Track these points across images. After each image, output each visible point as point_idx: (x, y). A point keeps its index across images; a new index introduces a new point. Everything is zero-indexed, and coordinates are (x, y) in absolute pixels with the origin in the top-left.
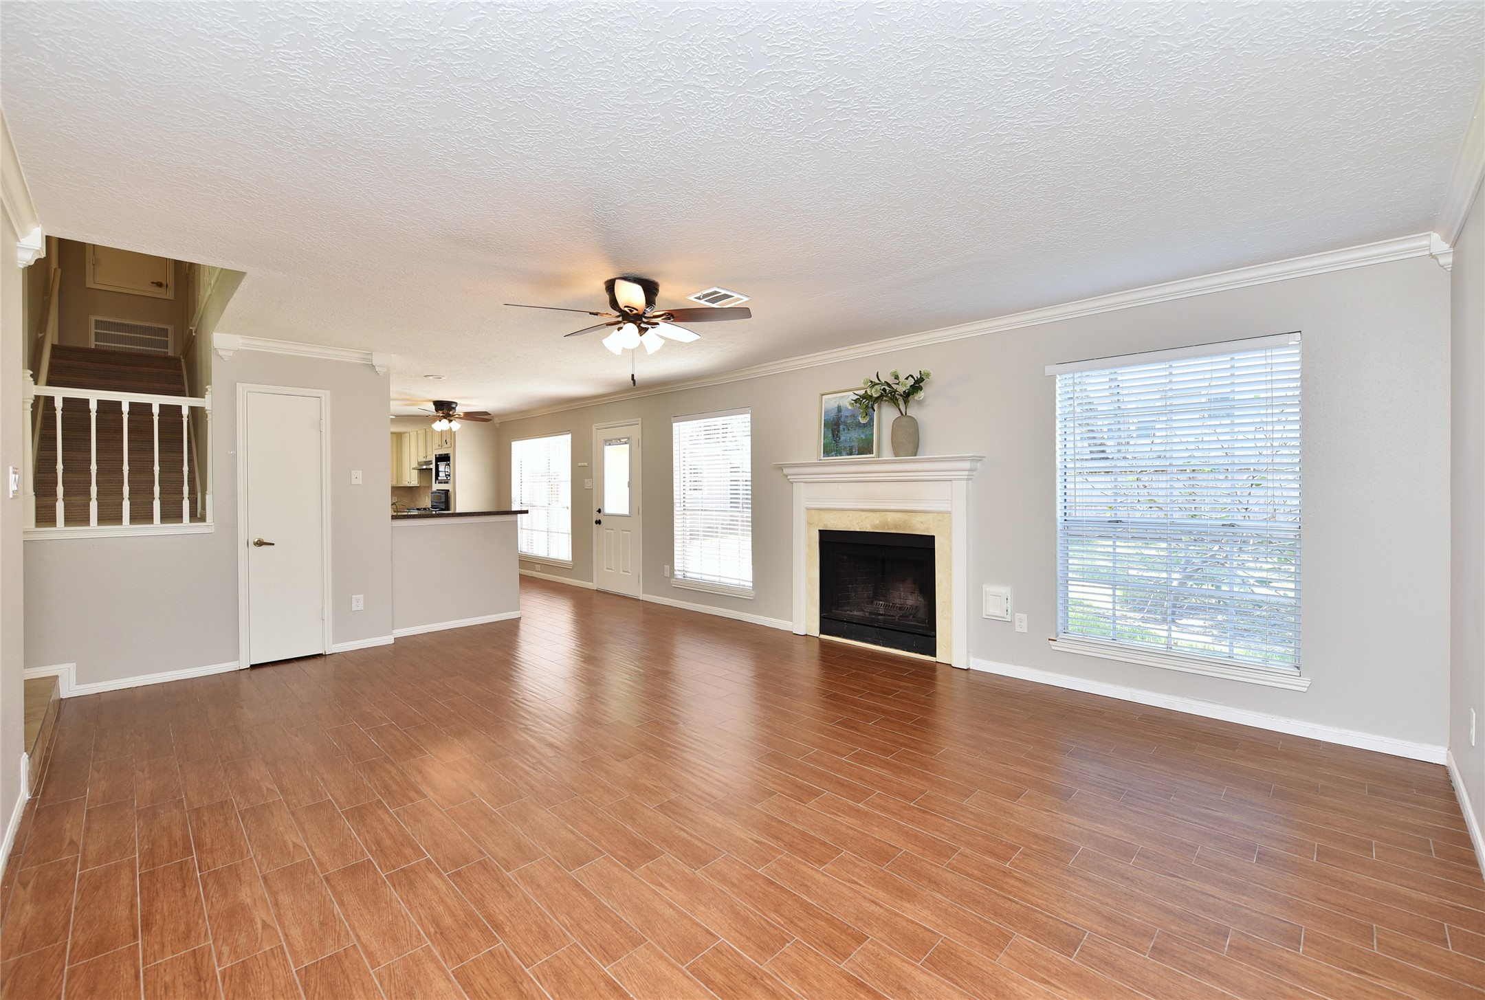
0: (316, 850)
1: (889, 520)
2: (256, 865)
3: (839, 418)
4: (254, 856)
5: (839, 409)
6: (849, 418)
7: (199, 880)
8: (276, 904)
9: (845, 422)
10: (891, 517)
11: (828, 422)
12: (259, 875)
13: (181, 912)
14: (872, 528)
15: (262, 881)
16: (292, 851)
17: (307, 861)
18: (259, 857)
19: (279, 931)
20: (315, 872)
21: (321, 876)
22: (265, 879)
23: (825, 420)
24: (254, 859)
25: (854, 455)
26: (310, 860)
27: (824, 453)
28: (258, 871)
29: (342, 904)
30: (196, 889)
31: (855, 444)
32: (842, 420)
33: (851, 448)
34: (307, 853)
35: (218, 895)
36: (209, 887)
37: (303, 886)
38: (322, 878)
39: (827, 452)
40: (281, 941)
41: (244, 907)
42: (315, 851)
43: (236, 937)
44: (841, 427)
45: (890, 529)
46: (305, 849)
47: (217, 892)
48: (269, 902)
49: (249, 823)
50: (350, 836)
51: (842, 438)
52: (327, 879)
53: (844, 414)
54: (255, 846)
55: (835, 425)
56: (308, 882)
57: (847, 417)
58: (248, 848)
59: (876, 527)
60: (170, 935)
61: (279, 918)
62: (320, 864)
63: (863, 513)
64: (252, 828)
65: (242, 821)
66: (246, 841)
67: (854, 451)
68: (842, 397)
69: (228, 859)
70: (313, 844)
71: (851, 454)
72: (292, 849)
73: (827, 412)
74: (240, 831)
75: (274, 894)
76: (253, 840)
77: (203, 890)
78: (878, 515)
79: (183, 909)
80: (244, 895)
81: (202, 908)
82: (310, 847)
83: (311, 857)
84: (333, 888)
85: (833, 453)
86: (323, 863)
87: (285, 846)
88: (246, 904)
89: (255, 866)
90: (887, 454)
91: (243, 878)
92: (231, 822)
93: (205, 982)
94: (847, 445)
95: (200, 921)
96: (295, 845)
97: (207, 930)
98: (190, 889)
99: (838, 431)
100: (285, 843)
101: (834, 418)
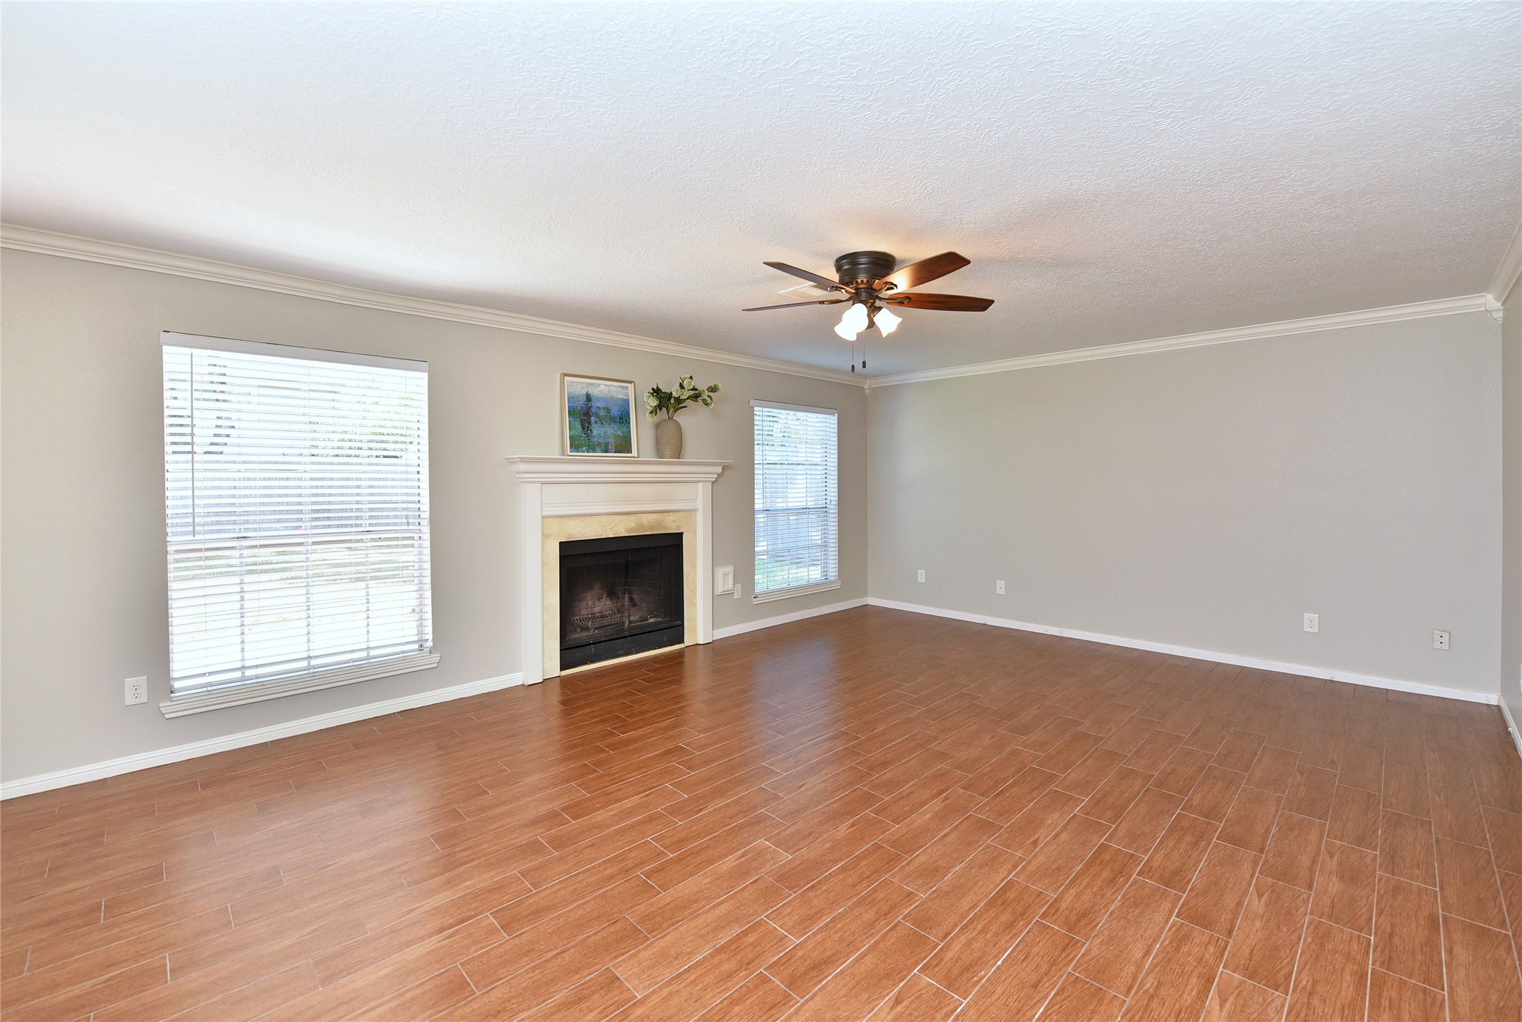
0: (1247, 876)
1: (644, 522)
2: (1310, 905)
3: (589, 408)
4: (1306, 915)
5: (588, 398)
6: (602, 411)
7: (1373, 931)
8: (1314, 862)
9: (597, 416)
10: (646, 519)
11: (574, 410)
12: (1312, 893)
13: (1398, 911)
14: (627, 532)
15: (1314, 886)
16: (1268, 892)
17: (1264, 874)
18: (1302, 910)
19: (1323, 846)
20: (1266, 861)
21: (1263, 856)
22: (1310, 887)
23: (569, 407)
24: (1309, 912)
25: (610, 452)
26: (1261, 873)
27: (571, 448)
28: (1311, 898)
29: (1268, 831)
30: (1379, 923)
31: (612, 440)
32: (593, 410)
33: (607, 445)
34: (1257, 880)
35: (1360, 903)
36: (1365, 916)
37: (1283, 859)
38: (1265, 854)
39: (576, 445)
40: (1326, 840)
41: (1341, 878)
42: (1249, 876)
43: (1357, 863)
44: (593, 419)
45: (645, 531)
46: (1256, 884)
47: (1359, 906)
48: (1319, 867)
49: (1285, 962)
50: (1208, 865)
51: (595, 432)
52: (1262, 851)
53: (595, 404)
54: (1299, 925)
55: (584, 415)
56: (1278, 859)
57: (599, 408)
58: (1308, 928)
59: (631, 530)
60: (1412, 898)
61: (1318, 852)
62: (1255, 863)
63: (616, 517)
64: (1288, 951)
65: (1292, 973)
66: (1305, 940)
67: (610, 448)
68: (590, 384)
69: (1334, 931)
70: (1244, 883)
71: (606, 451)
72: (1266, 894)
73: (573, 397)
74: (1303, 958)
75: (1311, 871)
76: (1296, 934)
77: (1372, 918)
78: (633, 517)
79: (1397, 914)
80: (1336, 887)
81: (1378, 902)
82: (1249, 883)
83: (1257, 874)
84: (1264, 843)
85: (584, 448)
86: (1253, 862)
87: (1270, 901)
88: (1338, 878)
89: (1312, 904)
90: (648, 453)
91: (1329, 901)
92: (1308, 981)
93: (1389, 853)
94: (602, 440)
95: (1382, 892)
96: (1260, 896)
97: (1379, 882)
98: (1385, 929)
99: (589, 423)
100: (1267, 905)
101: (582, 408)
